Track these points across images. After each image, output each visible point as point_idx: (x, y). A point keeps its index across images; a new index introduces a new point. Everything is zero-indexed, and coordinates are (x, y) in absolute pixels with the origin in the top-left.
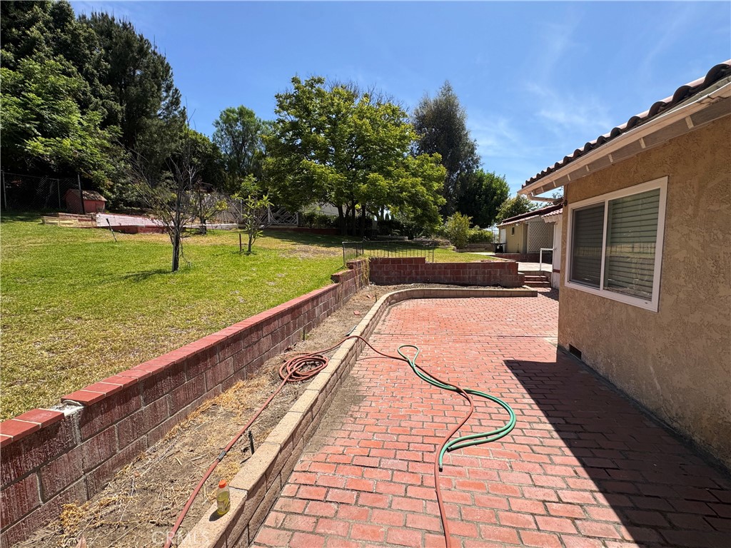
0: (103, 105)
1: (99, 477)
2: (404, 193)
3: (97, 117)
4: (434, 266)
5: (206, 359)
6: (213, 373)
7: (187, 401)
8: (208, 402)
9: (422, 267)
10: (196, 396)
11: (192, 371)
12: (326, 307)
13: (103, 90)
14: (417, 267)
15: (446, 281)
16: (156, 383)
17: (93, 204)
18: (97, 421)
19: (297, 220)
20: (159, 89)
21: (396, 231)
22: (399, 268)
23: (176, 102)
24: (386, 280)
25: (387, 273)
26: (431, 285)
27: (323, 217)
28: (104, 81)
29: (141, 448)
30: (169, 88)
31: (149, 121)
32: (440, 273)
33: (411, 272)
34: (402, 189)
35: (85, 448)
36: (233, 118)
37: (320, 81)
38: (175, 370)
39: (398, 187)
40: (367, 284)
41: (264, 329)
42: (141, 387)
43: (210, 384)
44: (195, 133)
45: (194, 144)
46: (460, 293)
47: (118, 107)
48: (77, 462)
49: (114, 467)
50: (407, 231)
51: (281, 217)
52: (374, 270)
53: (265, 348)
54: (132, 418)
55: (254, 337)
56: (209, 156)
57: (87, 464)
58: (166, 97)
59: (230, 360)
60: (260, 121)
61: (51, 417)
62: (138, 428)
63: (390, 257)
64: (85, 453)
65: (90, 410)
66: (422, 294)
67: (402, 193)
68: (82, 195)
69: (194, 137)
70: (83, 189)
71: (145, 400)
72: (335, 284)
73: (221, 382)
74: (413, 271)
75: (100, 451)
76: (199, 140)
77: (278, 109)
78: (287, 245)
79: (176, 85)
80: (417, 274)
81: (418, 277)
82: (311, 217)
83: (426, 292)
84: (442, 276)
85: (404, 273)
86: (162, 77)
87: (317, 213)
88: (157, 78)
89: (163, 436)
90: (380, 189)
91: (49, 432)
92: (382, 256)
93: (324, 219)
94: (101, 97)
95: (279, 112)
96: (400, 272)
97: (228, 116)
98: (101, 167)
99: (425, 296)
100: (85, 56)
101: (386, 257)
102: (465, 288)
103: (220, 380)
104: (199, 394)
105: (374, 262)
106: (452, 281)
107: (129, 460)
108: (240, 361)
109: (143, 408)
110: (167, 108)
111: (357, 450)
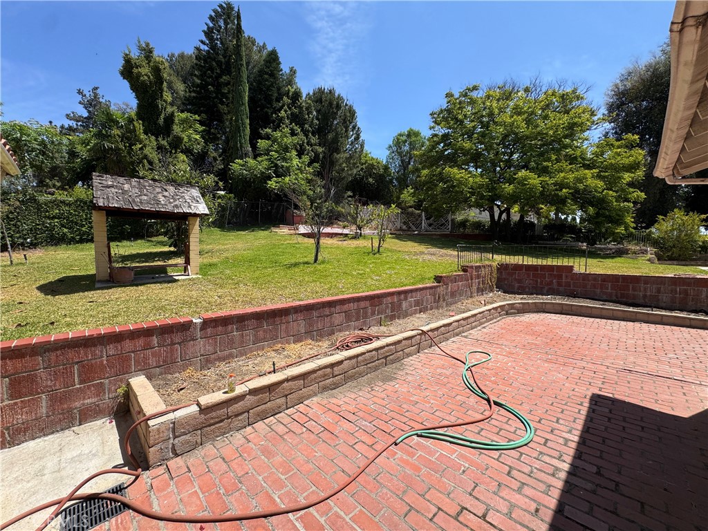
0: (312, 150)
1: (207, 363)
2: (564, 190)
3: (306, 159)
4: (586, 277)
5: (282, 317)
6: (286, 328)
7: (264, 340)
8: (280, 345)
9: (567, 277)
10: (272, 339)
11: (271, 321)
12: (417, 303)
13: (314, 140)
14: (560, 277)
15: (605, 297)
16: (244, 321)
17: (299, 218)
18: (209, 330)
19: (450, 226)
20: (346, 131)
21: (568, 237)
22: (534, 276)
23: (358, 138)
24: (518, 289)
25: (519, 281)
26: (577, 300)
27: (477, 222)
28: (313, 134)
29: (231, 356)
30: (354, 127)
31: (338, 156)
32: (594, 286)
33: (552, 282)
34: (561, 185)
35: (202, 343)
36: (402, 141)
37: (475, 88)
38: (259, 317)
39: (555, 184)
40: (492, 291)
41: (338, 307)
42: (235, 320)
43: (283, 335)
44: (372, 159)
45: (371, 168)
46: (620, 314)
47: (320, 150)
48: (197, 348)
49: (216, 360)
50: (588, 237)
51: (435, 224)
52: (504, 276)
53: (337, 322)
54: (228, 336)
55: (327, 311)
56: (381, 175)
57: (202, 352)
58: (352, 135)
59: (302, 323)
60: (425, 138)
61: (188, 320)
62: (231, 344)
63: (525, 263)
64: (201, 346)
65: (207, 323)
66: (559, 308)
67: (561, 190)
68: (293, 213)
69: (371, 162)
70: (295, 209)
71: (237, 329)
72: (436, 284)
73: (293, 336)
74: (554, 281)
75: (210, 348)
76: (375, 164)
77: (433, 124)
78: (422, 248)
79: (359, 124)
80: (559, 284)
81: (561, 289)
82: (463, 223)
83: (565, 308)
84: (598, 291)
85: (542, 282)
86: (349, 121)
87: (470, 218)
88: (346, 122)
89: (246, 355)
90: (529, 188)
91: (186, 327)
92: (516, 263)
93: (478, 225)
94: (311, 145)
95: (433, 128)
96: (537, 281)
97: (398, 139)
98: (305, 193)
99: (564, 312)
100: (305, 120)
101: (521, 263)
102: (631, 309)
103: (291, 334)
104: (274, 338)
105: (503, 268)
106: (614, 298)
107: (224, 360)
108: (311, 325)
109: (235, 333)
110: (352, 143)
111: (351, 408)
